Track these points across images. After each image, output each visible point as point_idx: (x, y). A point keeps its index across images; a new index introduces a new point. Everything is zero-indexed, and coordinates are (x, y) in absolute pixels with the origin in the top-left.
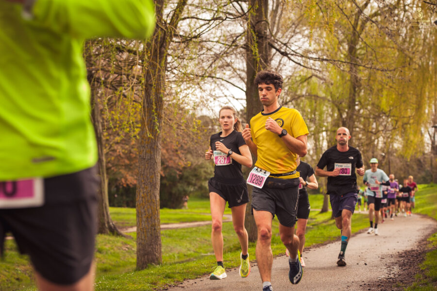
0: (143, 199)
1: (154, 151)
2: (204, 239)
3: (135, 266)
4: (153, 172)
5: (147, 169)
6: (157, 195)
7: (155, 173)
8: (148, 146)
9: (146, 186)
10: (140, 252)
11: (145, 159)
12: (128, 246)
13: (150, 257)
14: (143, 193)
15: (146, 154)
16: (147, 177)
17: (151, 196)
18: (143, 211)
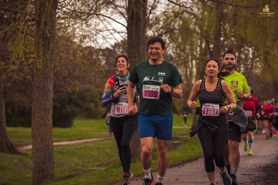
0: (38, 123)
1: (47, 81)
2: (91, 155)
4: (47, 99)
5: (41, 97)
6: (50, 119)
8: (41, 75)
9: (40, 111)
10: (35, 169)
11: (39, 87)
12: (24, 162)
13: (45, 174)
14: (38, 117)
15: (40, 83)
16: (41, 103)
17: (45, 120)
18: (38, 133)
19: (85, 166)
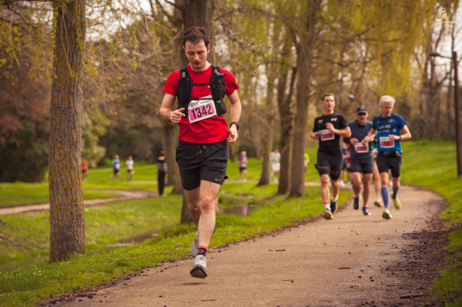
0: (60, 164)
1: (74, 97)
3: (48, 258)
4: (73, 126)
5: (64, 122)
6: (79, 158)
7: (75, 127)
8: (64, 89)
9: (63, 146)
10: (55, 237)
11: (60, 108)
13: (71, 244)
14: (60, 155)
15: (62, 101)
16: (64, 133)
17: (70, 160)
18: (59, 180)
19: (100, 242)
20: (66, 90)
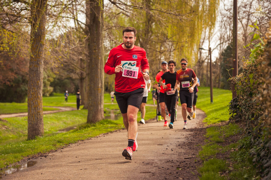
0: (33, 96)
3: (26, 138)
6: (41, 93)
7: (40, 79)
8: (35, 62)
9: (34, 88)
10: (30, 129)
11: (33, 71)
12: (6, 127)
13: (37, 132)
14: (33, 92)
15: (34, 67)
16: (35, 82)
17: (37, 94)
18: (32, 103)
19: (50, 131)
20: (36, 62)
